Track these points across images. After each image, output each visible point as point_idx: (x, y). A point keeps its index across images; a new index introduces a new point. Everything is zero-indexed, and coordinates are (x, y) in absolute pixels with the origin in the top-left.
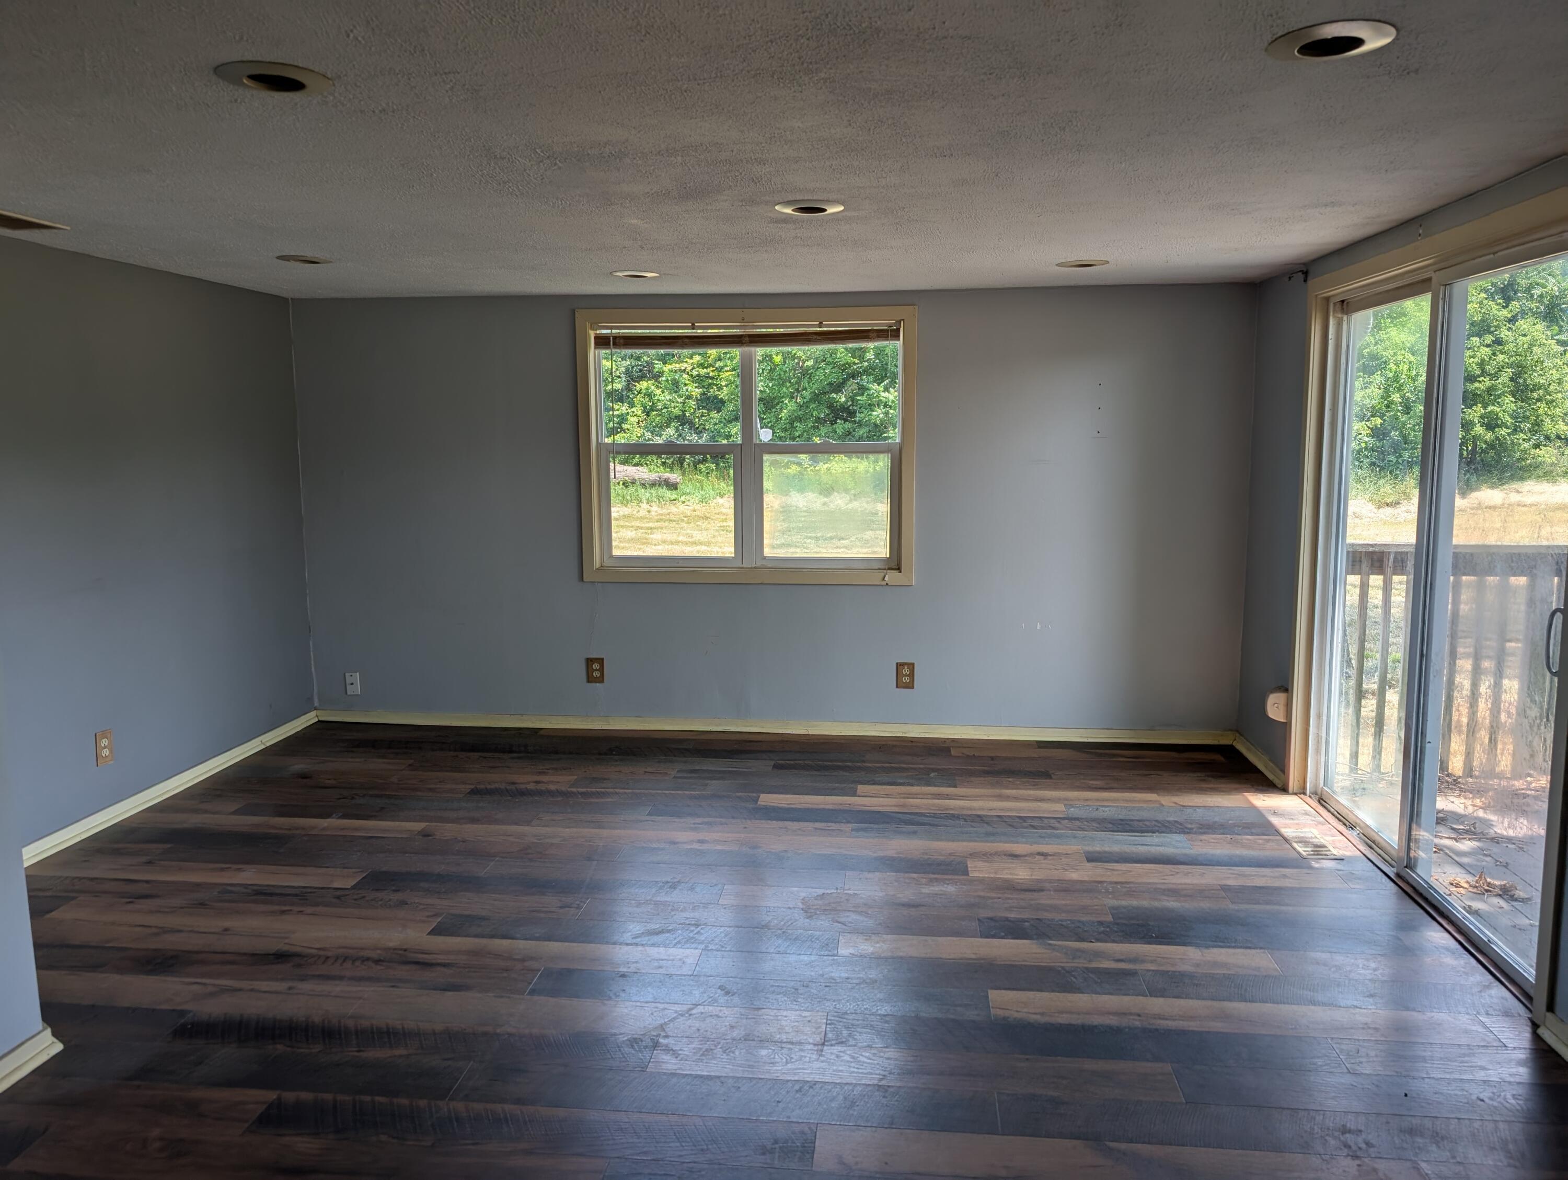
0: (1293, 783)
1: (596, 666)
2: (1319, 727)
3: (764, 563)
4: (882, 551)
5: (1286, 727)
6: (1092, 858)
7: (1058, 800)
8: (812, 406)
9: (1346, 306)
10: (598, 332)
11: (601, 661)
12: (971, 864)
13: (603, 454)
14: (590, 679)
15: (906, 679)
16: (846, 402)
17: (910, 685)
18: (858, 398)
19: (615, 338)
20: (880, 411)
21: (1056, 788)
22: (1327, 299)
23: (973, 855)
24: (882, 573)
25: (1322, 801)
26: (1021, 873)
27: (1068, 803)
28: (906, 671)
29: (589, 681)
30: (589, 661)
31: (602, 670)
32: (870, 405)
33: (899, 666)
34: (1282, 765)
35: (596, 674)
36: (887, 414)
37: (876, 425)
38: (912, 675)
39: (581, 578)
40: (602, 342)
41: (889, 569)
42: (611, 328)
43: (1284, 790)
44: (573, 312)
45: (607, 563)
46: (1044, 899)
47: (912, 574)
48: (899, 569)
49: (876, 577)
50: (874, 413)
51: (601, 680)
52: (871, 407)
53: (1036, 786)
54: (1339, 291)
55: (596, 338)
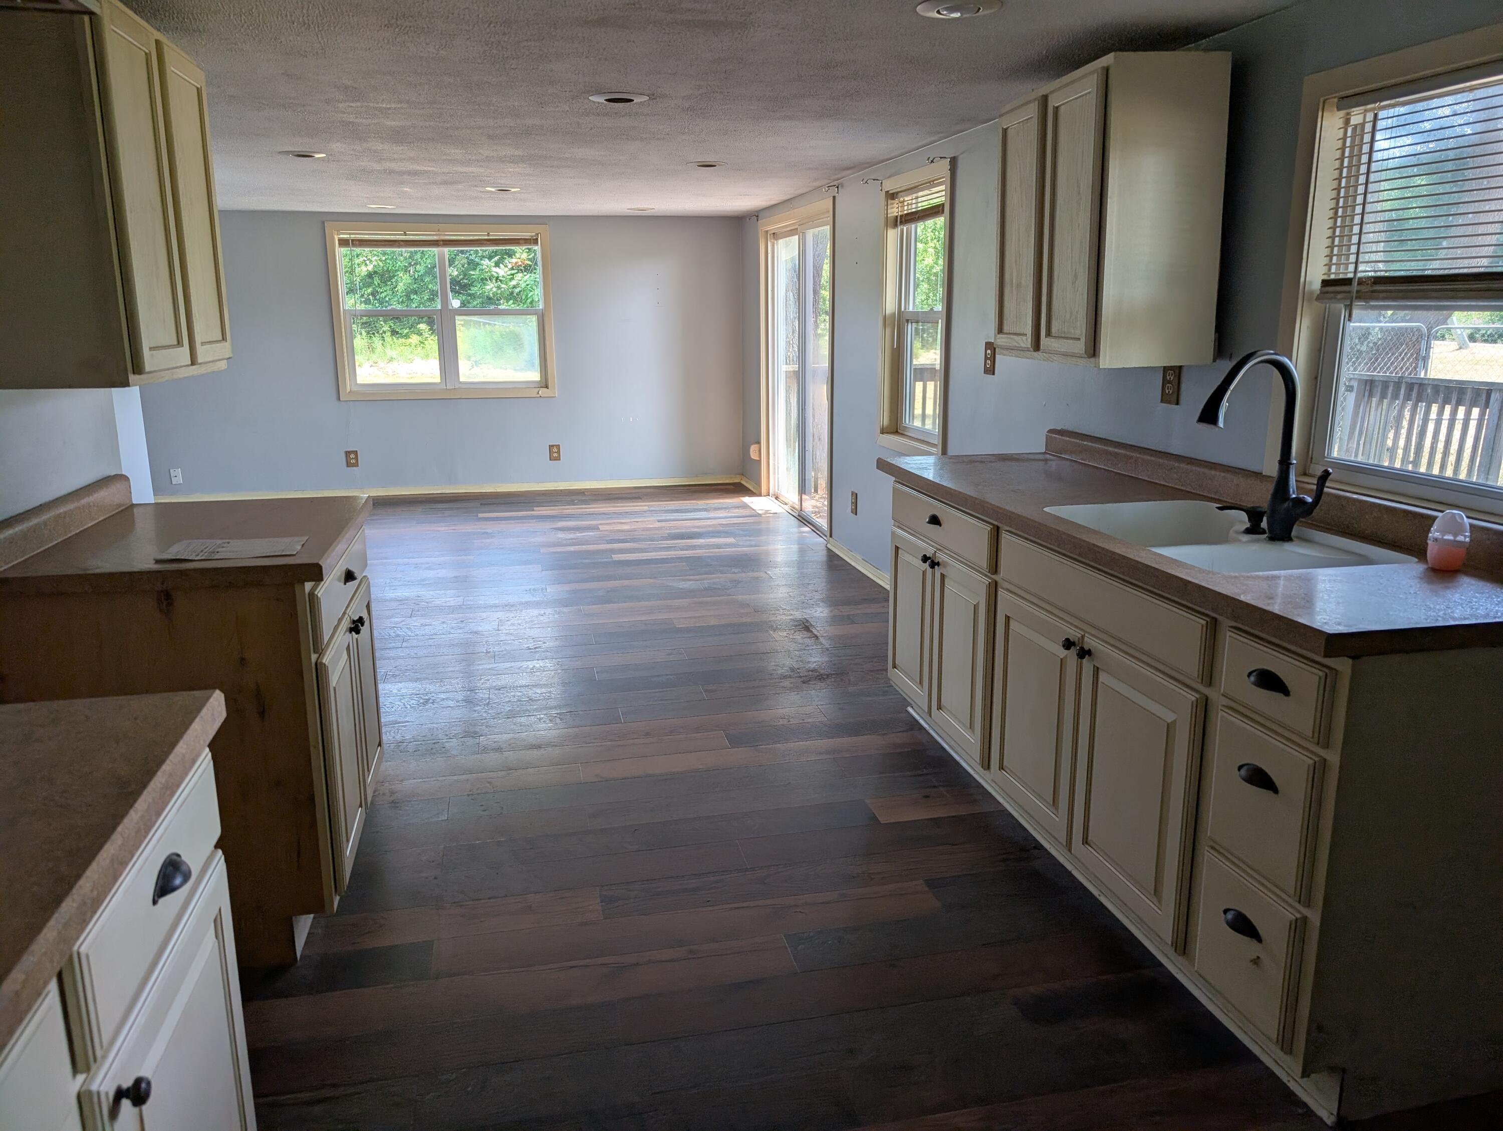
0: (764, 491)
1: (352, 456)
2: (774, 460)
3: (460, 385)
4: (535, 376)
5: (759, 462)
6: (659, 521)
7: (645, 506)
8: (427, 279)
9: (775, 236)
10: (342, 236)
11: (356, 453)
12: (600, 527)
13: (348, 316)
14: (349, 465)
15: (555, 455)
16: (457, 276)
17: (558, 459)
18: (472, 273)
19: (353, 240)
20: (492, 285)
21: (643, 502)
22: (767, 232)
23: (601, 524)
24: (537, 390)
25: (777, 498)
26: (626, 527)
27: (651, 506)
28: (555, 450)
29: (348, 466)
30: (347, 453)
31: (356, 458)
32: (482, 279)
33: (551, 447)
34: (759, 484)
35: (353, 461)
36: (499, 288)
37: (489, 298)
38: (559, 452)
39: (339, 399)
40: (344, 243)
41: (542, 387)
42: (350, 234)
43: (760, 495)
44: (323, 223)
45: (354, 389)
46: (636, 533)
47: (555, 390)
48: (547, 387)
49: (533, 393)
50: (488, 287)
51: (356, 465)
52: (483, 281)
53: (633, 502)
54: (772, 228)
55: (340, 240)
